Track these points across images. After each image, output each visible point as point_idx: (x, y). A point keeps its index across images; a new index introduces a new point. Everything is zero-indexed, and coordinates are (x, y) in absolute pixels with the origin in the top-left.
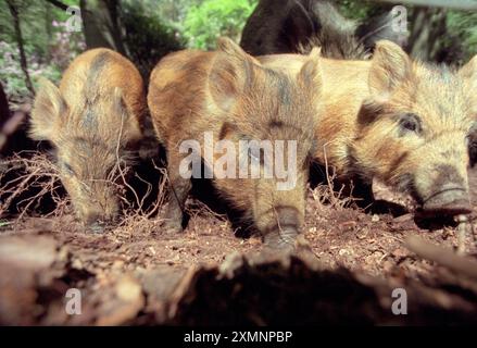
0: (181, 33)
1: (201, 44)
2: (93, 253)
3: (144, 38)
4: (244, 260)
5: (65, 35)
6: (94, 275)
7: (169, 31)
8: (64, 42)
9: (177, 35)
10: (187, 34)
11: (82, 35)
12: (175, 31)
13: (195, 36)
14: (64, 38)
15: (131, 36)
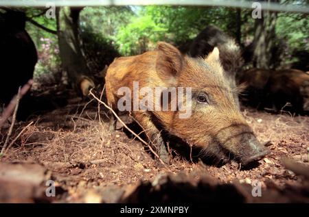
0: (115, 42)
1: (127, 48)
2: (66, 176)
3: (93, 45)
4: (168, 178)
5: (47, 46)
6: (67, 191)
7: (108, 41)
8: (46, 49)
9: (113, 43)
10: (118, 42)
11: (57, 45)
12: (111, 41)
13: (124, 43)
14: (46, 47)
15: (85, 44)
